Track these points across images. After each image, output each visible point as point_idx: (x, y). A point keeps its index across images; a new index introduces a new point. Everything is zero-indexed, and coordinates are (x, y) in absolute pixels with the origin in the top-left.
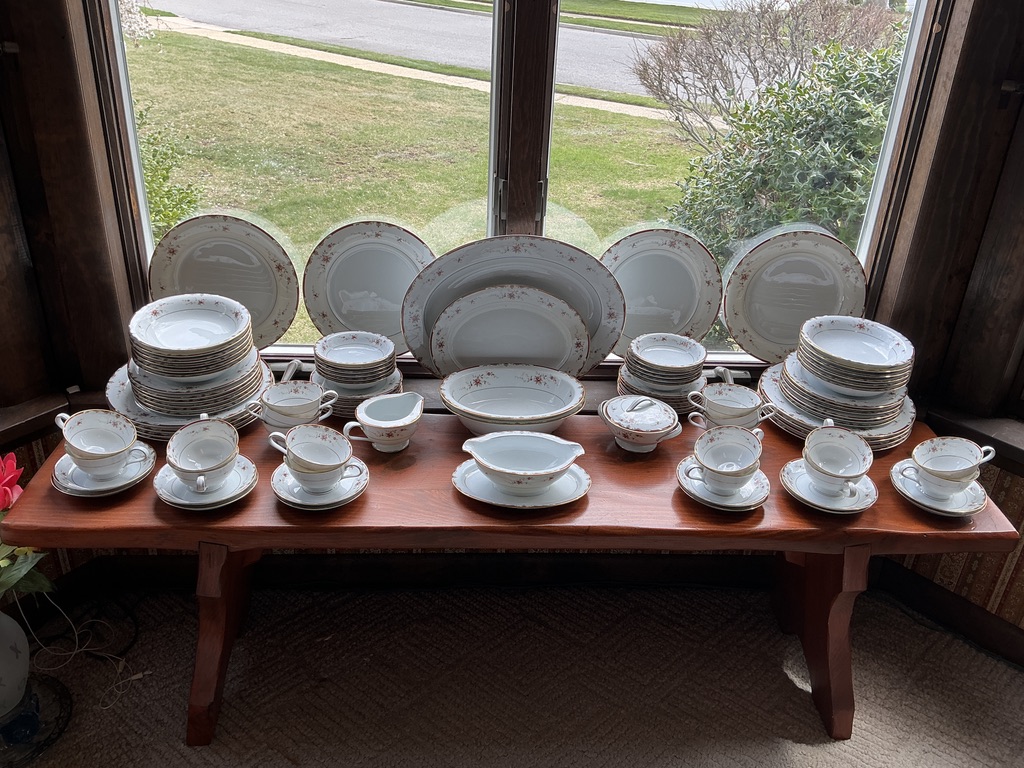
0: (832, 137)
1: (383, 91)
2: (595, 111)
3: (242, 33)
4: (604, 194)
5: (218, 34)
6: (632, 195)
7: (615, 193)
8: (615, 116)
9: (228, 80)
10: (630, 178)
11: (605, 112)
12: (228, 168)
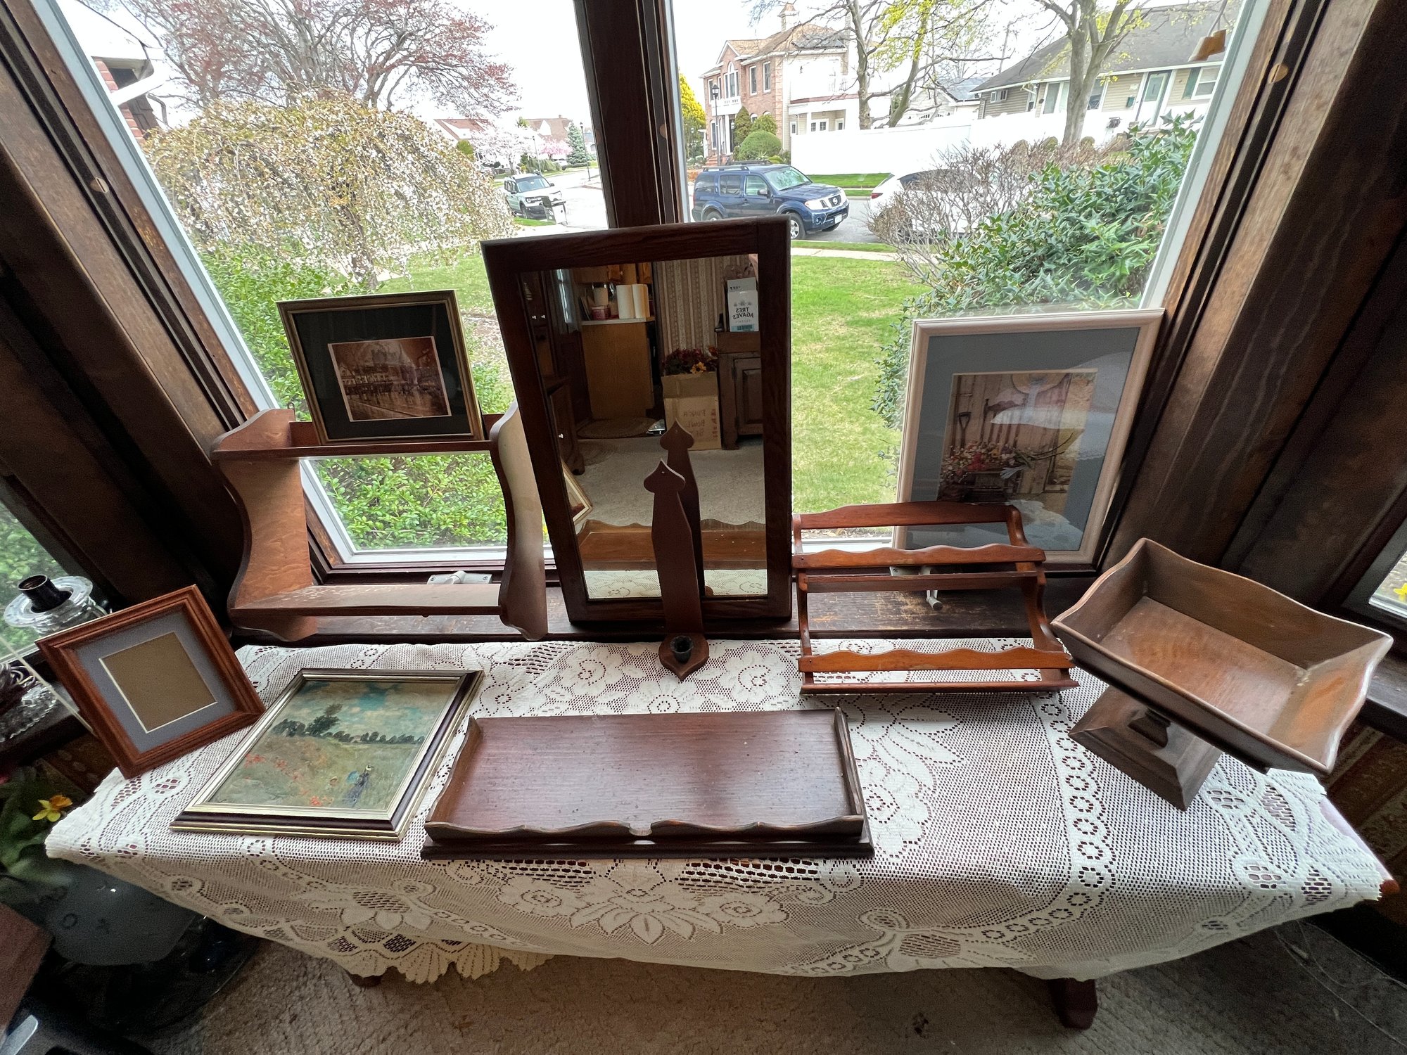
0: (1053, 267)
2: (842, 260)
4: (848, 324)
6: (869, 323)
7: (857, 322)
8: (858, 261)
10: (868, 310)
11: (850, 260)
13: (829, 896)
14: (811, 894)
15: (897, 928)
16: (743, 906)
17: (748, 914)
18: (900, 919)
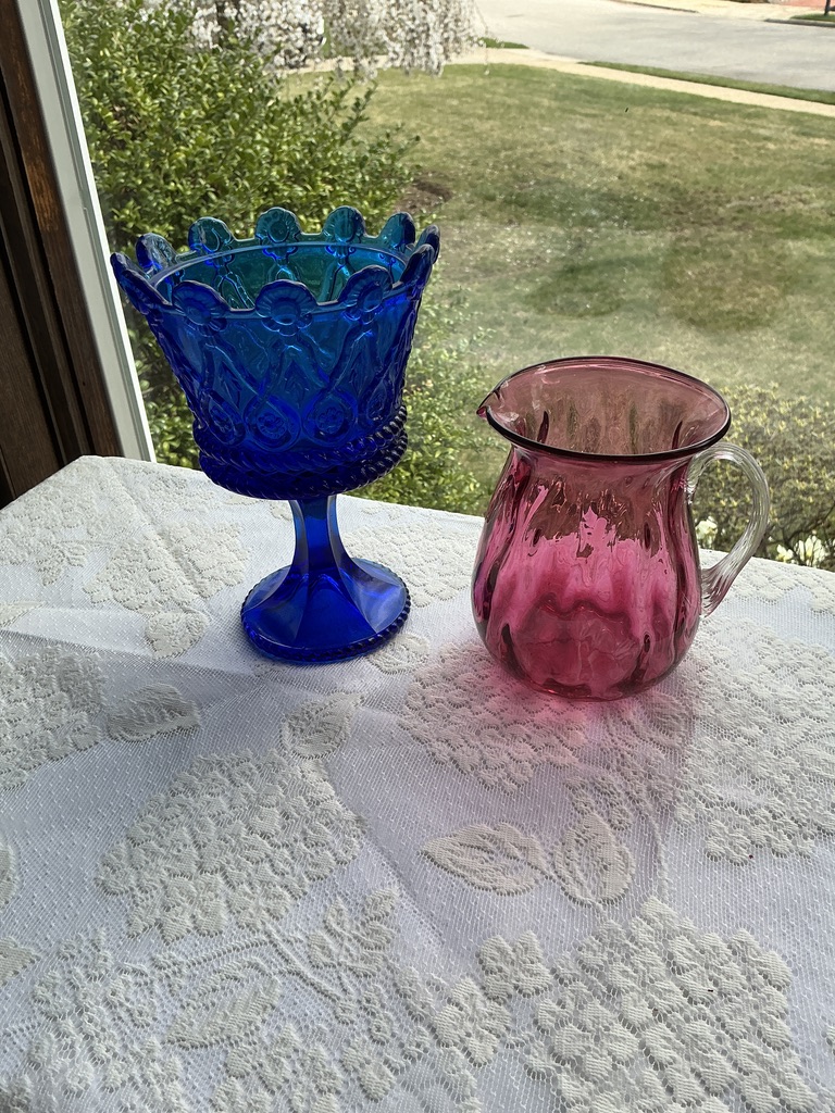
1: (753, 125)
3: (596, 64)
5: (569, 66)
9: (566, 115)
12: (540, 217)
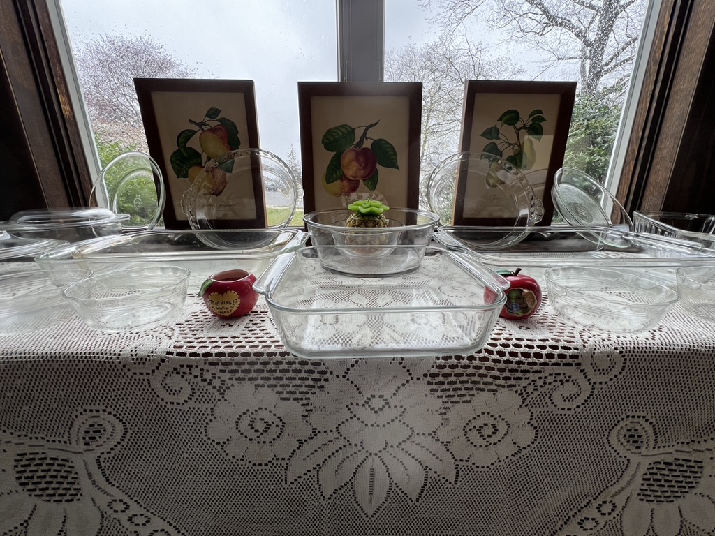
13: (585, 394)
14: (569, 389)
15: (643, 450)
16: (491, 421)
17: (494, 439)
18: (650, 431)
